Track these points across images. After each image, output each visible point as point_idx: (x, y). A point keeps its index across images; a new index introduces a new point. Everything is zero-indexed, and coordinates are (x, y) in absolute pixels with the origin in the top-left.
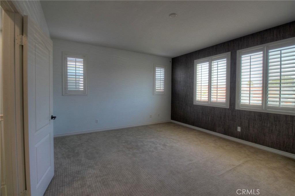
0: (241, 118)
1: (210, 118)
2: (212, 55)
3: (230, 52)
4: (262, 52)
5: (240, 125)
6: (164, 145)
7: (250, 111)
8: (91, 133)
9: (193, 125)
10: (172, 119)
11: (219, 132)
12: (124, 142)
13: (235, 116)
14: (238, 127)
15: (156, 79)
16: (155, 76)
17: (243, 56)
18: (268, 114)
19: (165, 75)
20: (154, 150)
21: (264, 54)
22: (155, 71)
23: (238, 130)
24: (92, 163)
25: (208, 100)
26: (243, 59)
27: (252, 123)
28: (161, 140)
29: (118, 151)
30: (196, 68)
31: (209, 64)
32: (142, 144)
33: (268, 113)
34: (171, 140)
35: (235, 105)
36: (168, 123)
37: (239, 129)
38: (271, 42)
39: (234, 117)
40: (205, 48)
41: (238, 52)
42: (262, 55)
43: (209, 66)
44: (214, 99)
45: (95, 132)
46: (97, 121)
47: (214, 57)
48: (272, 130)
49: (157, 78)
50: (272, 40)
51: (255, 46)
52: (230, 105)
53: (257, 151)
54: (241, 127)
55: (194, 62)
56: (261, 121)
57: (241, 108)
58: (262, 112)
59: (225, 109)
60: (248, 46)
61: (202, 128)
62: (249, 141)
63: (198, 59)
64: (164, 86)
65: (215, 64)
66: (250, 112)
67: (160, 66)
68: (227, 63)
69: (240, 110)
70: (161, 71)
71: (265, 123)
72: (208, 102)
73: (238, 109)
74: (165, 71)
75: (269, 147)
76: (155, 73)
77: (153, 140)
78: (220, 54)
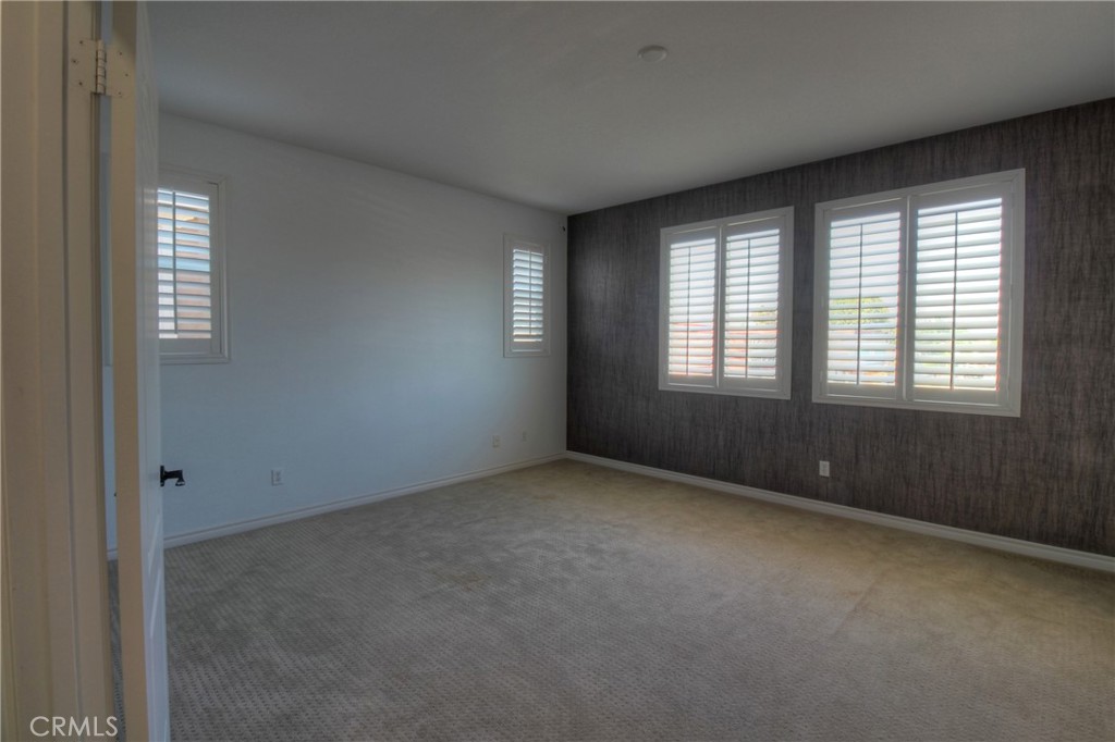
0: (830, 432)
1: (721, 437)
2: (728, 215)
3: (792, 208)
4: (897, 215)
5: (830, 455)
6: (592, 550)
7: (860, 407)
8: (250, 534)
9: (659, 466)
10: (569, 448)
11: (754, 485)
12: (424, 554)
13: (811, 424)
14: (822, 463)
15: (516, 295)
16: (512, 284)
17: (833, 224)
18: (916, 413)
19: (545, 279)
20: (566, 576)
21: (903, 219)
22: (511, 262)
23: (821, 473)
24: (331, 666)
25: (714, 371)
26: (833, 233)
27: (868, 447)
28: (569, 531)
29: (424, 597)
30: (668, 257)
31: (717, 243)
32: (505, 555)
33: (919, 411)
34: (607, 526)
35: (811, 387)
36: (560, 465)
37: (824, 468)
38: (924, 183)
39: (808, 429)
40: (701, 189)
41: (819, 207)
42: (897, 224)
43: (717, 252)
44: (733, 370)
45: (274, 526)
46: (275, 478)
47: (733, 222)
48: (931, 465)
49: (517, 290)
50: (931, 177)
51: (875, 191)
52: (794, 389)
53: (892, 538)
54: (830, 461)
55: (658, 236)
56: (896, 437)
57: (832, 397)
58: (900, 410)
59: (777, 402)
60: (852, 192)
61: (694, 473)
62: (859, 507)
63: (677, 224)
64: (544, 322)
65: (737, 246)
66: (861, 410)
67: (530, 244)
68: (782, 244)
69: (826, 405)
70: (531, 262)
71: (907, 442)
72: (711, 380)
73: (822, 401)
74: (545, 265)
75: (922, 519)
76: (512, 269)
77: (538, 534)
78: (755, 211)
